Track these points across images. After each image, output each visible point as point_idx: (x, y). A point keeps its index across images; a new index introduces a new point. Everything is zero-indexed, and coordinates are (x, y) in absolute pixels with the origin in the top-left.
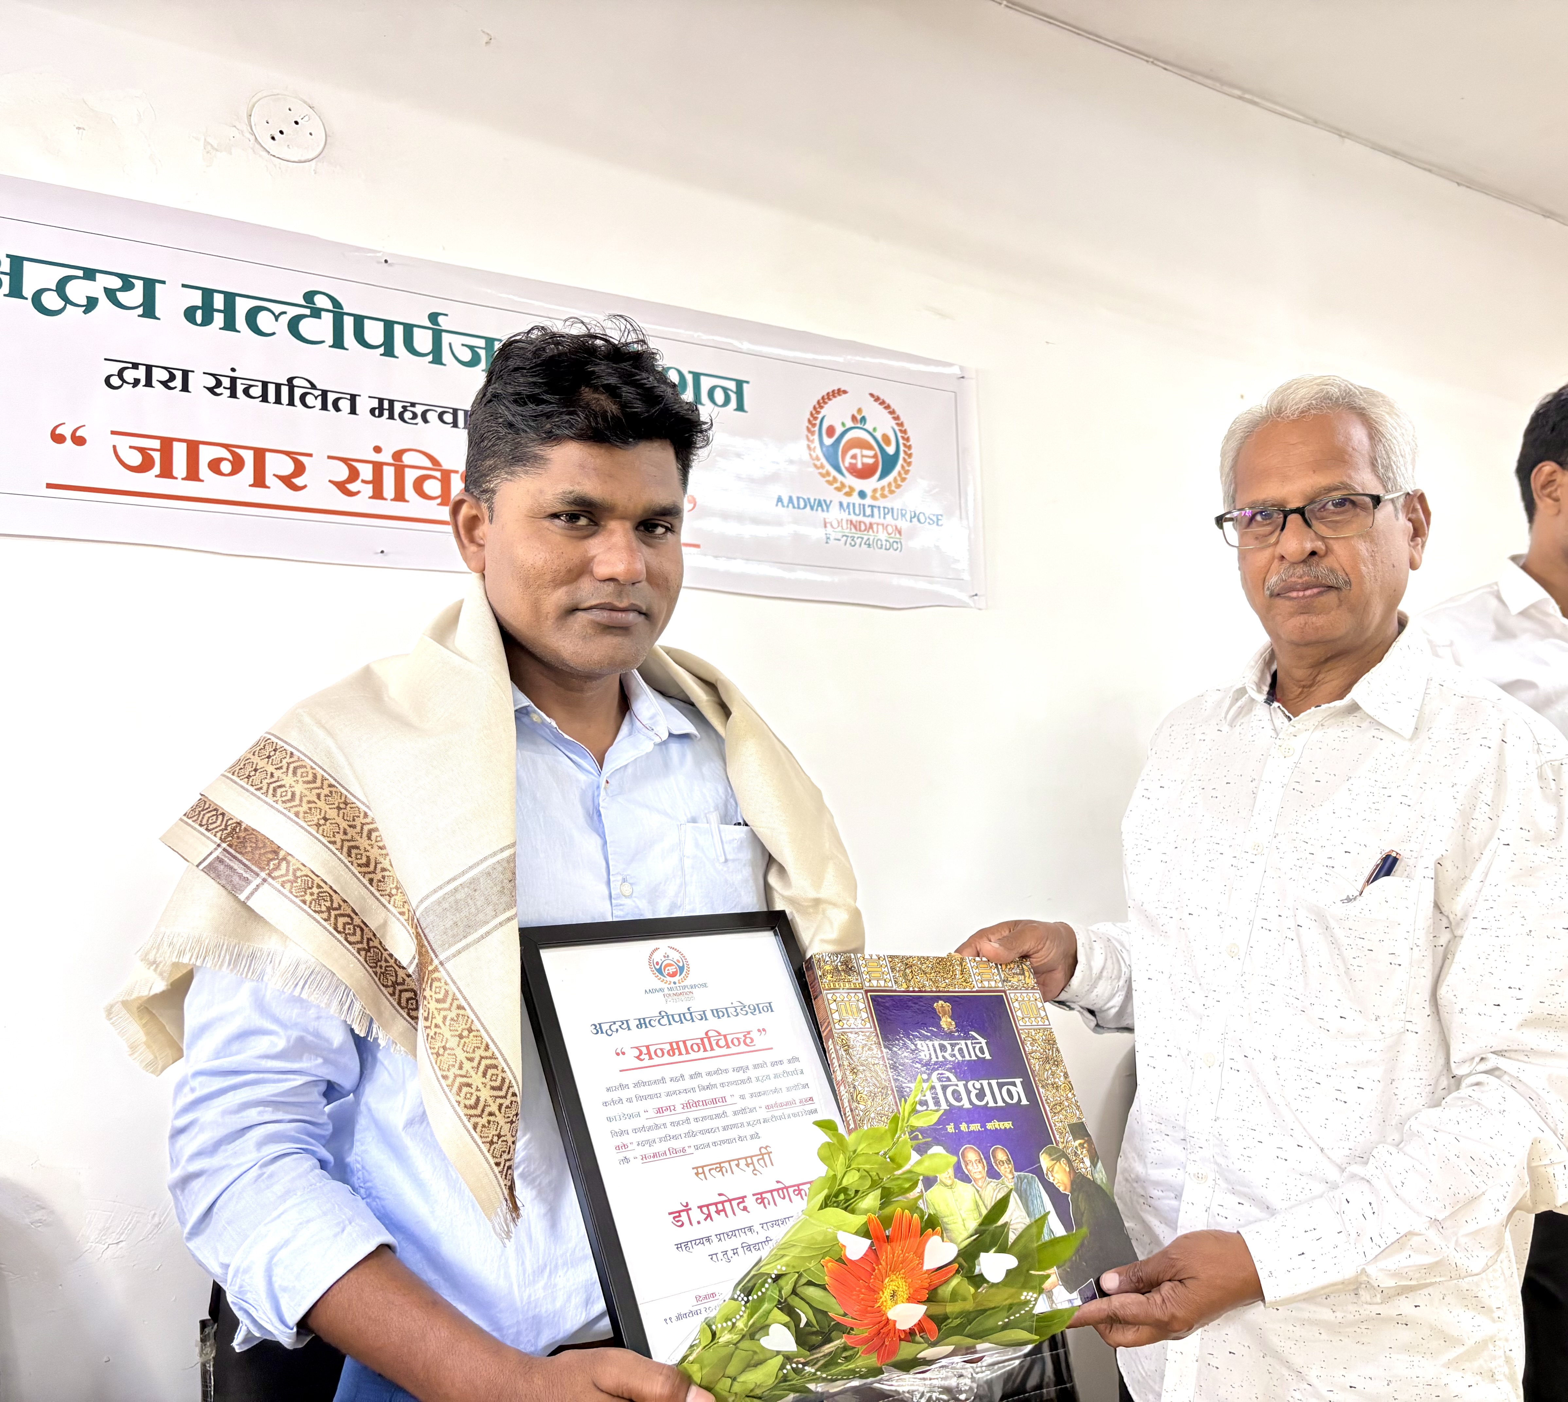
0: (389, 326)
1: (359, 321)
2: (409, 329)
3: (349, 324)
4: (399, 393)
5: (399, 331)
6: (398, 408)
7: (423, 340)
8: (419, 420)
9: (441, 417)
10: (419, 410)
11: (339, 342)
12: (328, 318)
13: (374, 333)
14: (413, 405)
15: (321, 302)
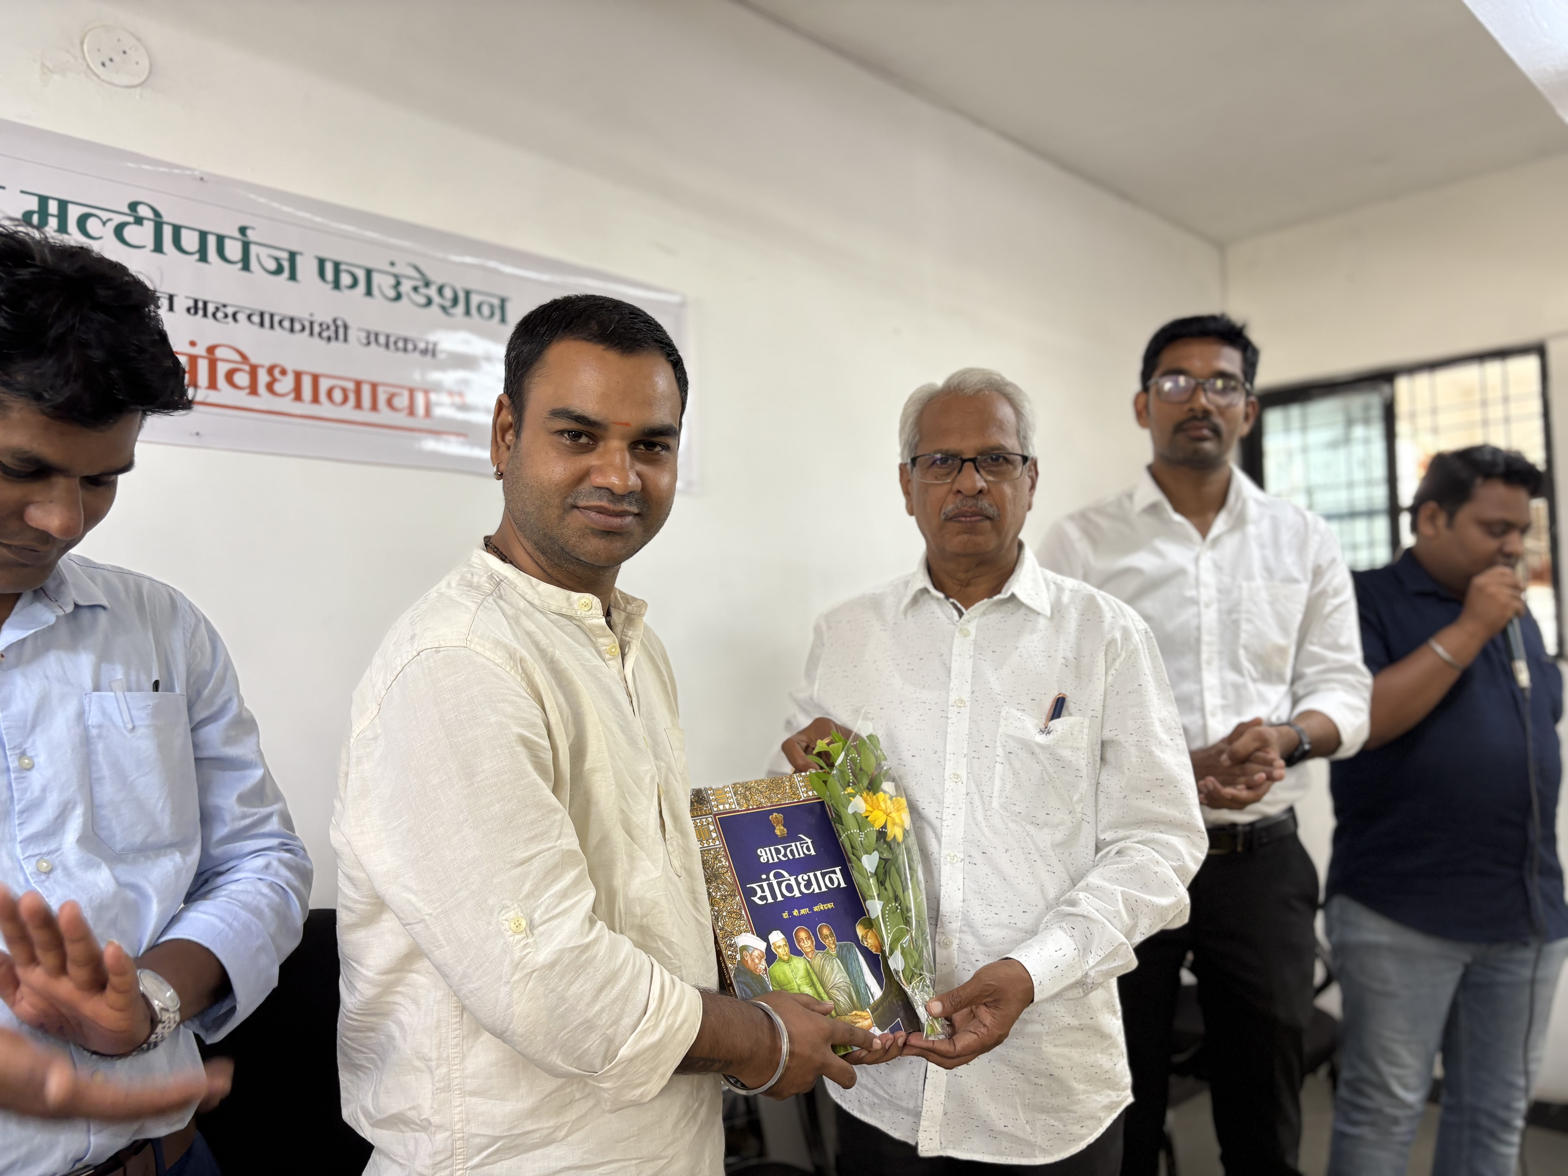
0: (203, 236)
1: (177, 230)
2: (220, 240)
3: (167, 232)
4: (213, 295)
5: (212, 242)
6: (211, 308)
7: (233, 250)
8: (230, 319)
9: (249, 317)
10: (230, 311)
11: (158, 247)
12: (149, 226)
13: (190, 241)
14: (225, 306)
15: (143, 211)
